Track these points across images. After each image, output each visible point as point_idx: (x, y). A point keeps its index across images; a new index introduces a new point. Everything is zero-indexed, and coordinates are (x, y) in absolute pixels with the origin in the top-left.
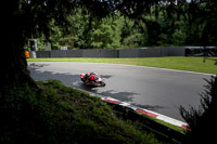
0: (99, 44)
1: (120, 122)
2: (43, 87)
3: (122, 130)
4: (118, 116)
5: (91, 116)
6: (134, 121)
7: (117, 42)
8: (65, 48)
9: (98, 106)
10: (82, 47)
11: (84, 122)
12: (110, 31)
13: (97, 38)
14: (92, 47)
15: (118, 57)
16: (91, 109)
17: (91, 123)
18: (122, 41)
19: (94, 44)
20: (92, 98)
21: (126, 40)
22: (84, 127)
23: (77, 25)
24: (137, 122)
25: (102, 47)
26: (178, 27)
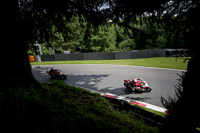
0: (98, 48)
1: (116, 113)
2: (48, 88)
3: (118, 119)
4: (115, 108)
5: (92, 110)
6: (127, 111)
7: (113, 46)
8: (68, 52)
9: (98, 101)
10: (83, 51)
11: (86, 115)
13: (96, 43)
14: (92, 51)
15: (114, 59)
16: (92, 103)
17: (92, 115)
18: (117, 45)
19: (93, 48)
20: (93, 95)
21: (121, 45)
23: (78, 32)
24: (131, 112)
25: (101, 50)
26: (160, 34)
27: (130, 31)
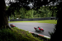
1: (34, 38)
7: (32, 16)
9: (28, 34)
11: (25, 37)
12: (30, 13)
15: (33, 21)
17: (27, 37)
22: (25, 38)
27: (38, 12)
